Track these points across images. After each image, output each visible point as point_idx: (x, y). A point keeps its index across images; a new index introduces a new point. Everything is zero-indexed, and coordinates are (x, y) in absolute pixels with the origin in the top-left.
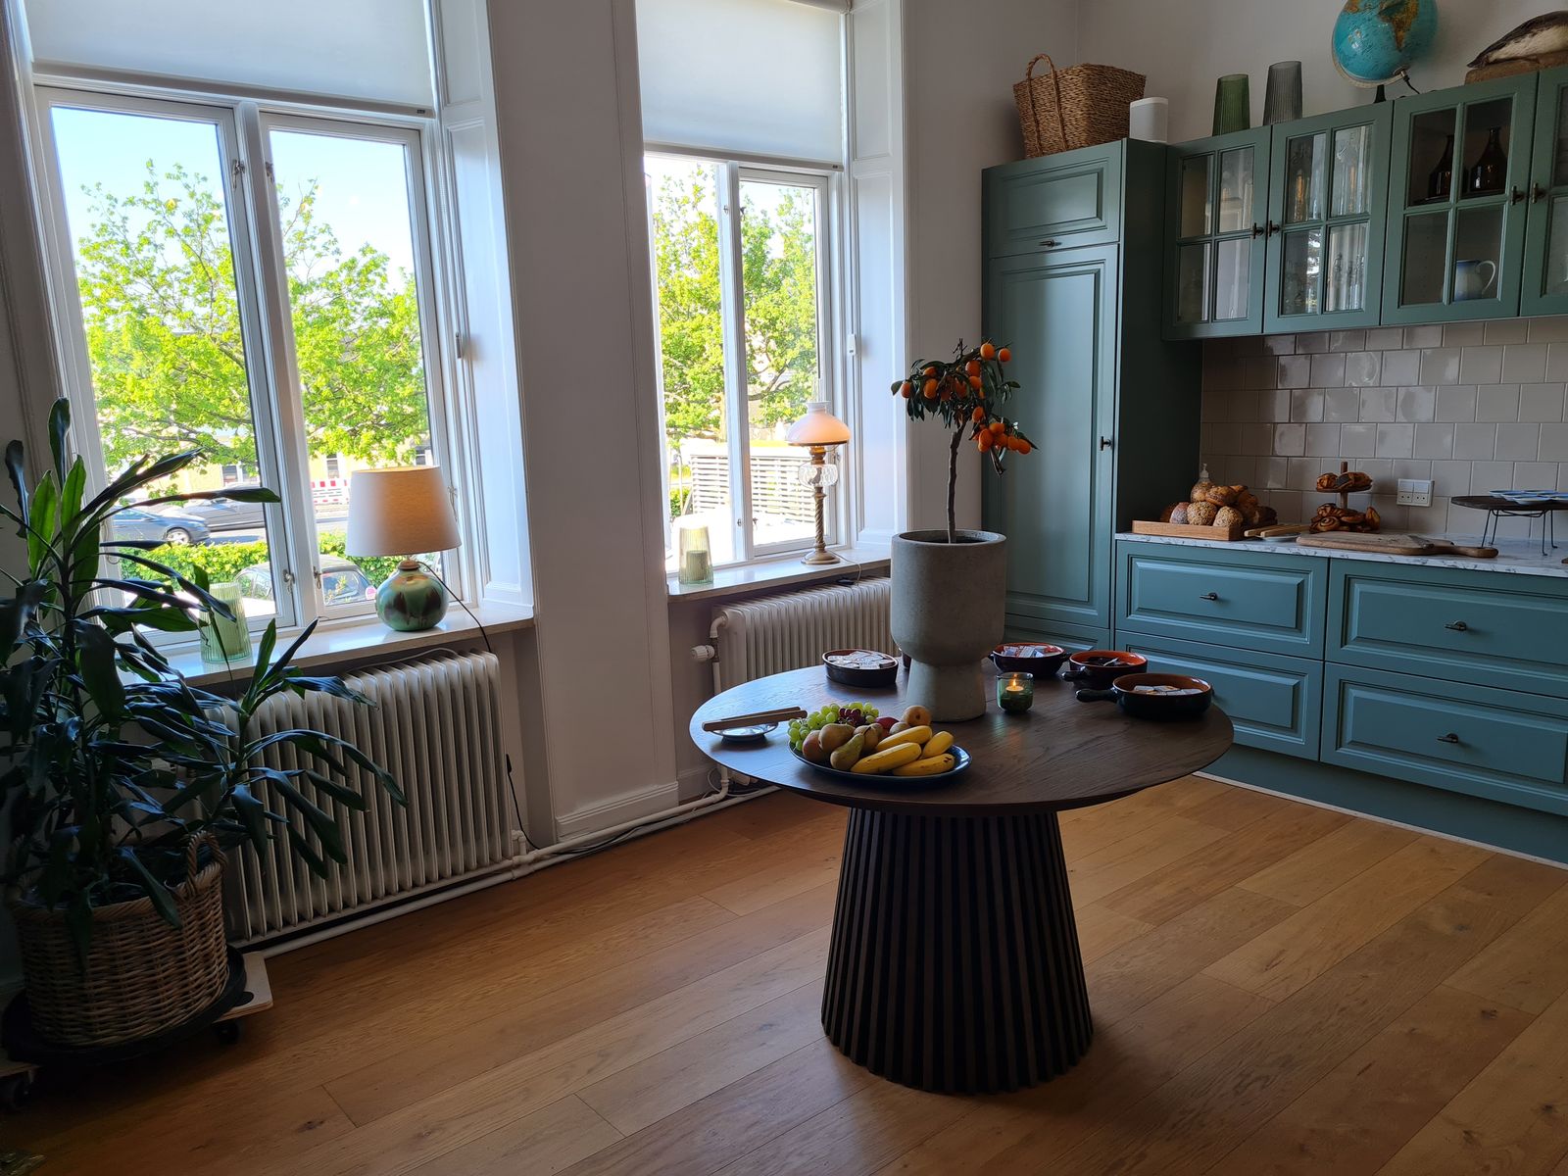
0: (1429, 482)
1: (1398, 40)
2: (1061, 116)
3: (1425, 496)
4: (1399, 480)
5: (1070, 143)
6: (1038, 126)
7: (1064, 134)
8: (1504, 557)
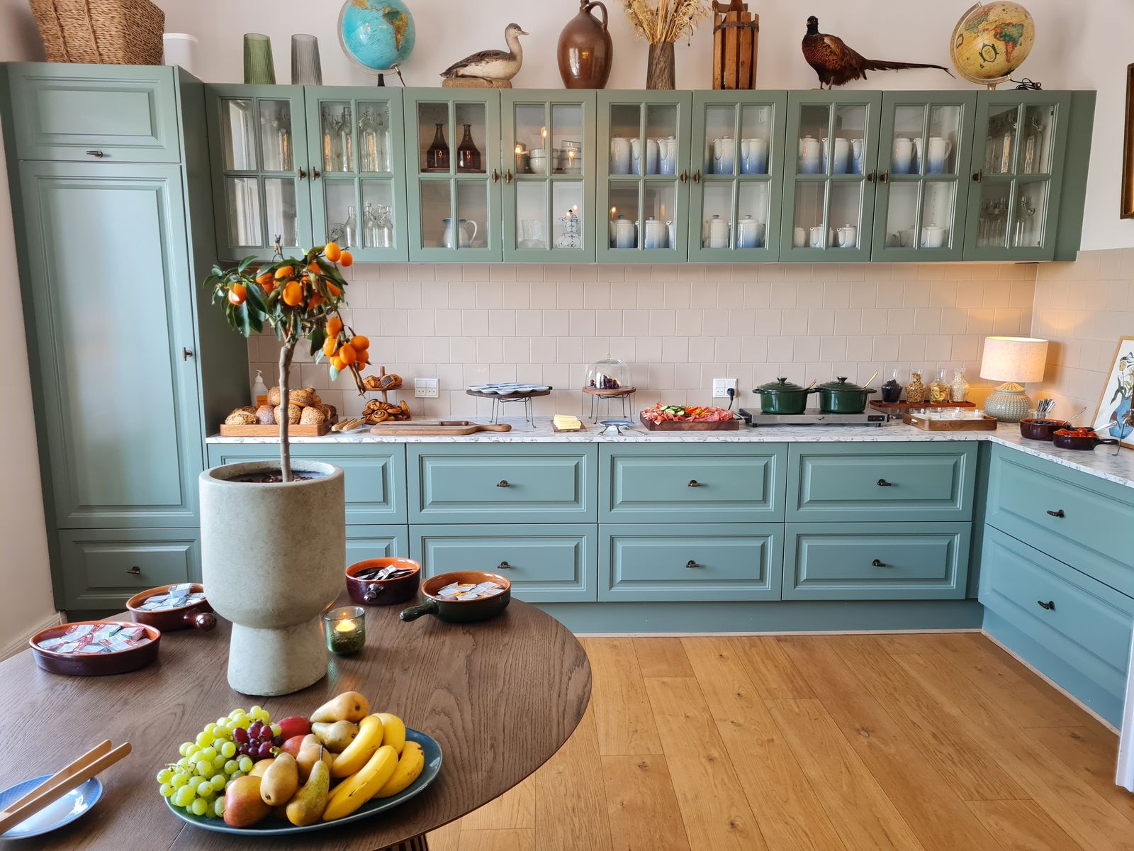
0: (436, 380)
1: (397, 41)
2: (92, 27)
3: (435, 390)
4: (415, 379)
5: (105, 57)
6: (62, 32)
7: (98, 47)
8: (516, 430)
